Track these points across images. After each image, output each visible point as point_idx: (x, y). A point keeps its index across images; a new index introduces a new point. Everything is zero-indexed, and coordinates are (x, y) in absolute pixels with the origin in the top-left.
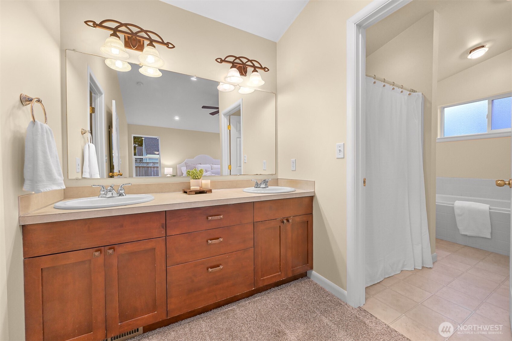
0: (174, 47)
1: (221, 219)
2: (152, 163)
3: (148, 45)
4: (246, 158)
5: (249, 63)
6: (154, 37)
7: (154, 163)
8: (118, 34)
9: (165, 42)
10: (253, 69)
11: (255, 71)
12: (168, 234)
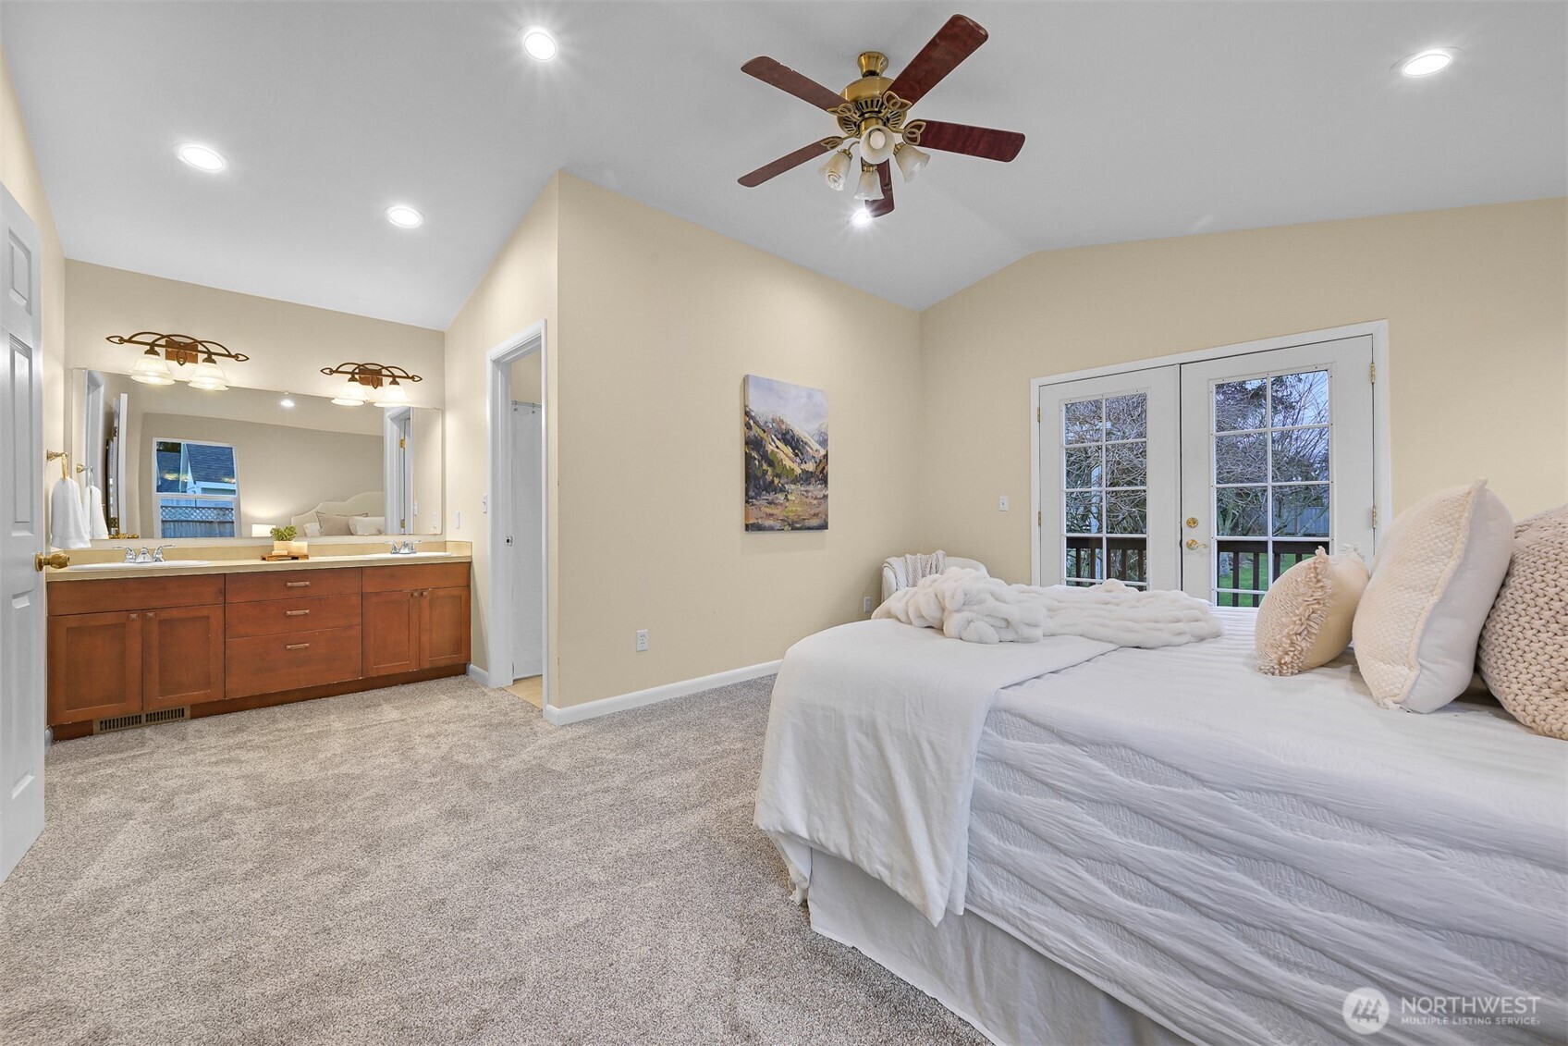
0: (248, 359)
1: (307, 586)
2: (215, 508)
3: (204, 361)
4: (416, 507)
5: (384, 372)
6: (213, 349)
7: (221, 509)
8: (156, 348)
9: (233, 354)
10: (391, 379)
11: (394, 382)
12: (227, 602)
